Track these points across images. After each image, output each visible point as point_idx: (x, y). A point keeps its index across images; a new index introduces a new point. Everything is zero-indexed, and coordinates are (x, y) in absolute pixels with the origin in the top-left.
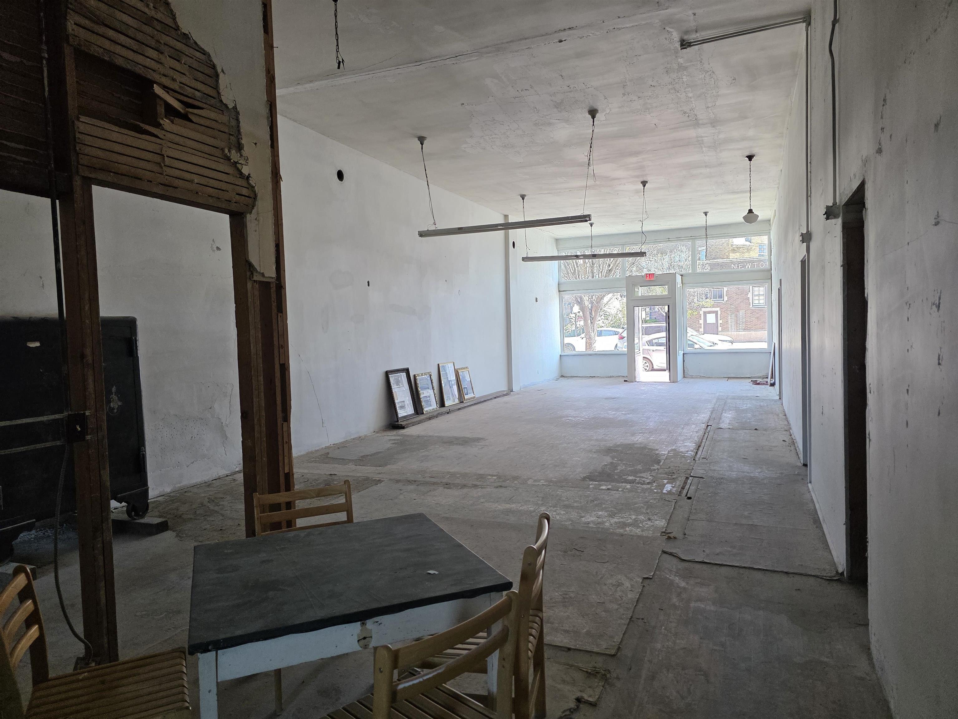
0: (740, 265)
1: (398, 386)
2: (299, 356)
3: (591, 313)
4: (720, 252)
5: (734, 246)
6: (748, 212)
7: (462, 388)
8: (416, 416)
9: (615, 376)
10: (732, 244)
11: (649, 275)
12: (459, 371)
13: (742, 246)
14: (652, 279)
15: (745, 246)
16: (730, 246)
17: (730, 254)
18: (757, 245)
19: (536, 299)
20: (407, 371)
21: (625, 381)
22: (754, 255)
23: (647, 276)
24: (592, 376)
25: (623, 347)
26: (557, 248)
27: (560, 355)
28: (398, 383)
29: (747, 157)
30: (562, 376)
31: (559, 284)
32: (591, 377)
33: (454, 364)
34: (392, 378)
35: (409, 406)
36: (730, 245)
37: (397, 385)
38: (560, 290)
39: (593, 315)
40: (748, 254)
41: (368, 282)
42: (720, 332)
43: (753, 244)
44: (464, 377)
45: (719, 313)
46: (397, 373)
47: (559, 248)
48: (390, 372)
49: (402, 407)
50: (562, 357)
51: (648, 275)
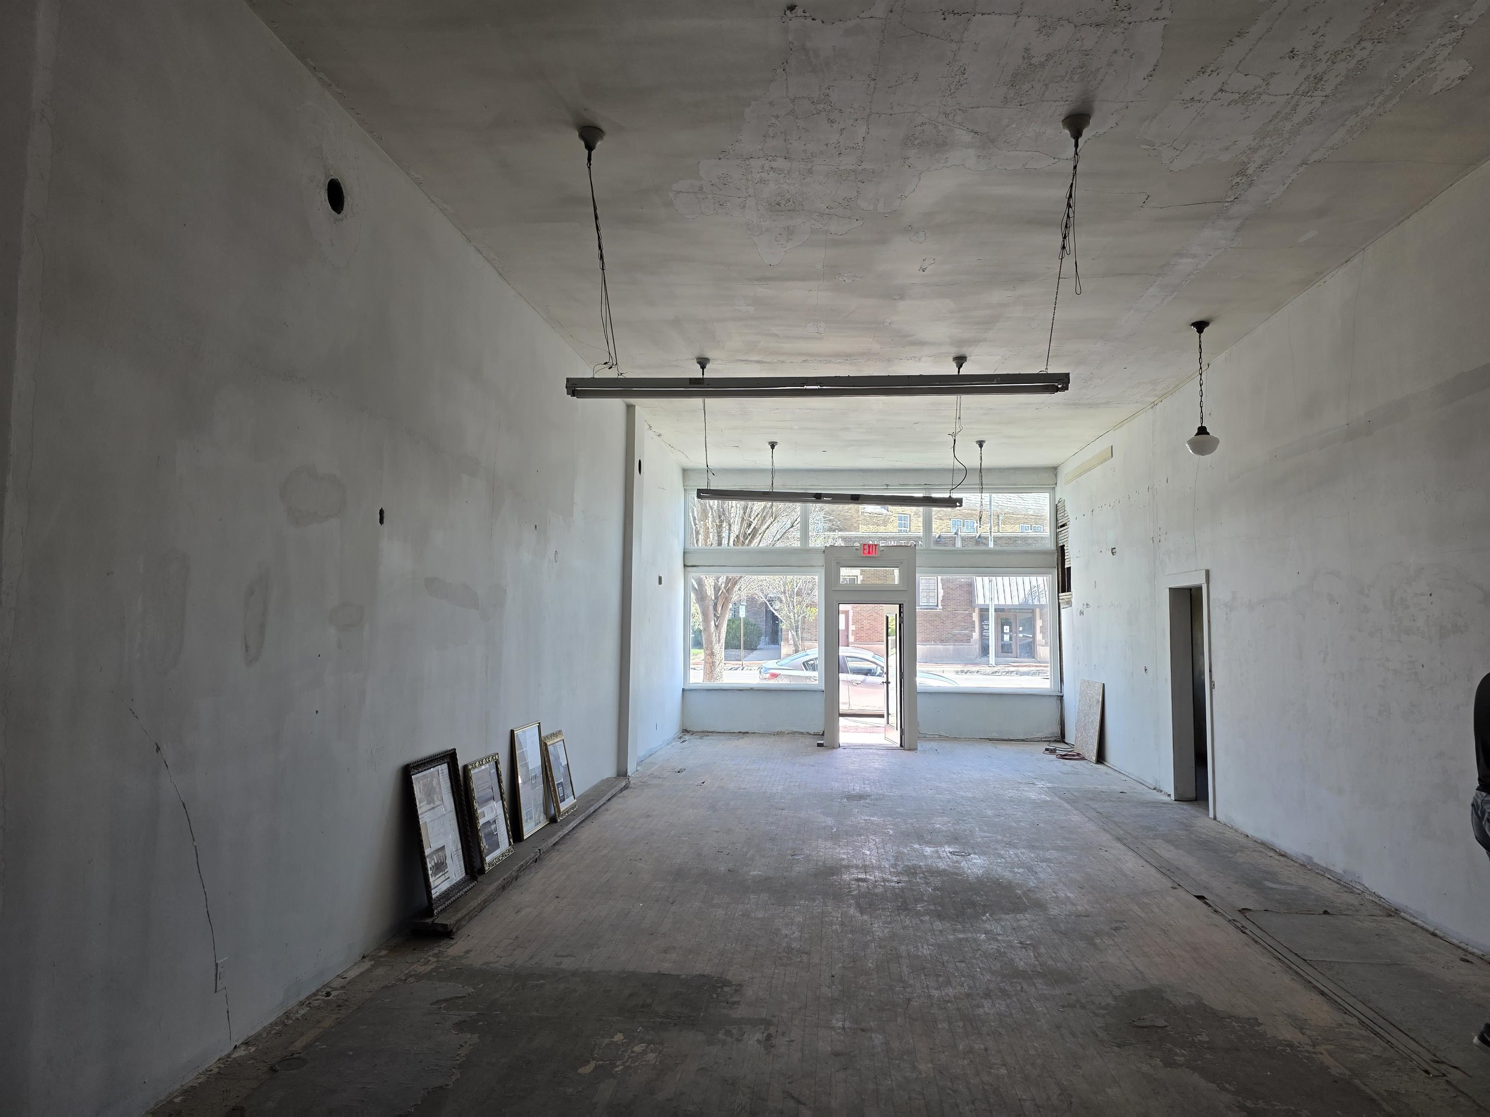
0: (882, 543)
1: (432, 805)
2: (158, 749)
3: (715, 609)
4: (846, 521)
5: (865, 514)
6: (1197, 431)
7: (554, 784)
8: (471, 885)
9: (786, 732)
10: (862, 511)
11: (869, 547)
12: (548, 743)
13: (875, 515)
14: (874, 555)
15: (881, 516)
16: (860, 514)
17: (860, 525)
18: (896, 515)
19: (660, 579)
20: (450, 757)
21: (820, 745)
22: (891, 530)
23: (864, 549)
24: (743, 731)
25: (815, 679)
26: (684, 486)
27: (683, 690)
28: (430, 794)
29: (1195, 324)
30: (685, 731)
31: (684, 553)
32: (740, 732)
33: (539, 727)
34: (419, 781)
35: (455, 858)
36: (860, 512)
37: (429, 803)
38: (686, 564)
39: (719, 612)
40: (885, 528)
41: (382, 512)
42: (852, 643)
43: (890, 513)
44: (557, 758)
45: (851, 614)
46: (429, 766)
47: (687, 486)
48: (413, 767)
49: (440, 867)
50: (687, 693)
51: (866, 547)
